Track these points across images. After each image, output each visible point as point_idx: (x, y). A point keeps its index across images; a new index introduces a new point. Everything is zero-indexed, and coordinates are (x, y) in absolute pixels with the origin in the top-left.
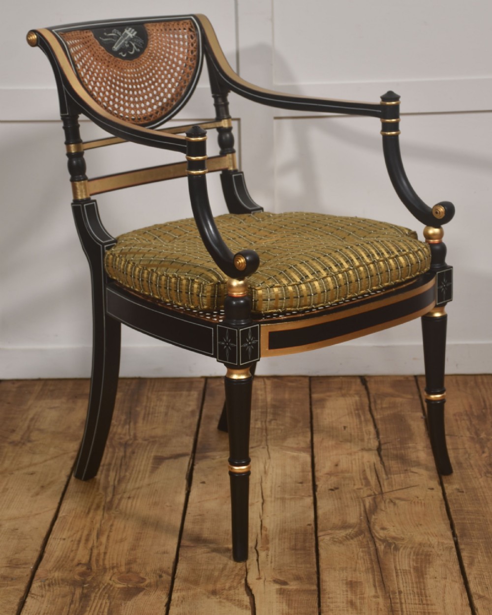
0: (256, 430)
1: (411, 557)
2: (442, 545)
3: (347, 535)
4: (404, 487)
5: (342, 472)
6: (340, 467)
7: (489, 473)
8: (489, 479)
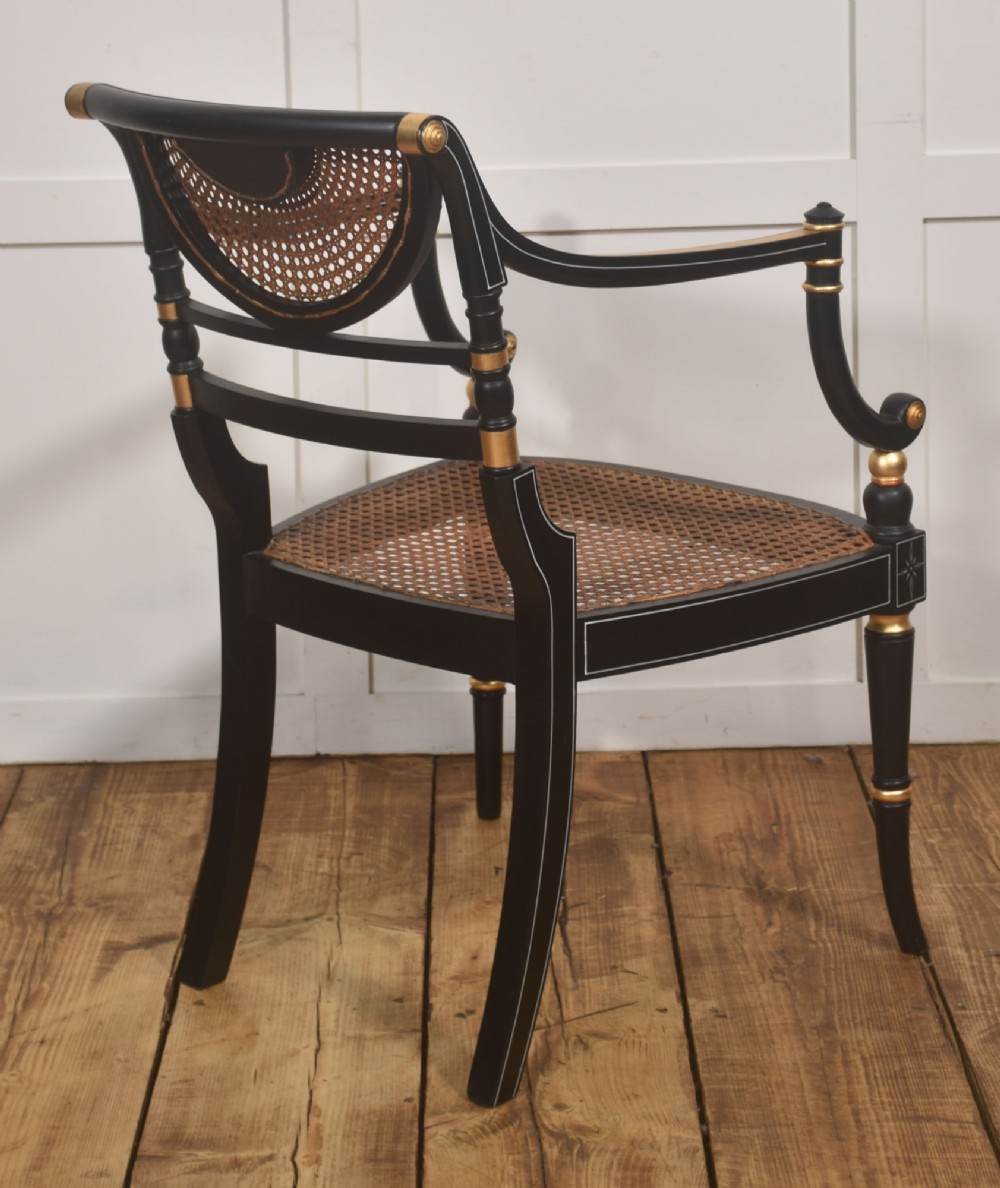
0: (319, 878)
1: (613, 1172)
2: (678, 1144)
3: (484, 1122)
4: (607, 1007)
5: (485, 973)
6: (482, 962)
7: (777, 970)
8: (779, 986)
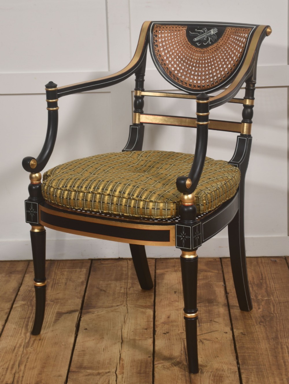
0: (121, 294)
1: (211, 378)
2: (230, 370)
3: (172, 363)
4: (209, 332)
5: (172, 322)
6: (171, 319)
7: (261, 322)
8: (262, 326)
